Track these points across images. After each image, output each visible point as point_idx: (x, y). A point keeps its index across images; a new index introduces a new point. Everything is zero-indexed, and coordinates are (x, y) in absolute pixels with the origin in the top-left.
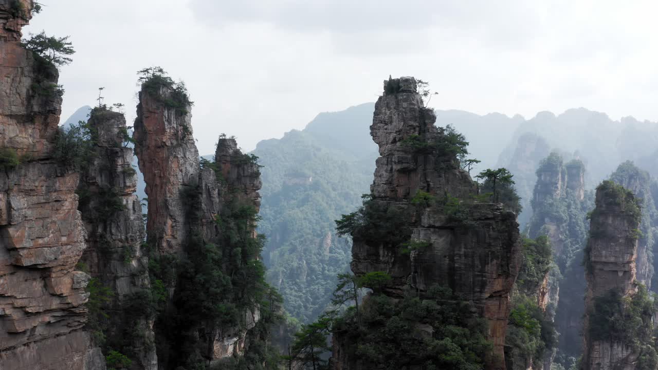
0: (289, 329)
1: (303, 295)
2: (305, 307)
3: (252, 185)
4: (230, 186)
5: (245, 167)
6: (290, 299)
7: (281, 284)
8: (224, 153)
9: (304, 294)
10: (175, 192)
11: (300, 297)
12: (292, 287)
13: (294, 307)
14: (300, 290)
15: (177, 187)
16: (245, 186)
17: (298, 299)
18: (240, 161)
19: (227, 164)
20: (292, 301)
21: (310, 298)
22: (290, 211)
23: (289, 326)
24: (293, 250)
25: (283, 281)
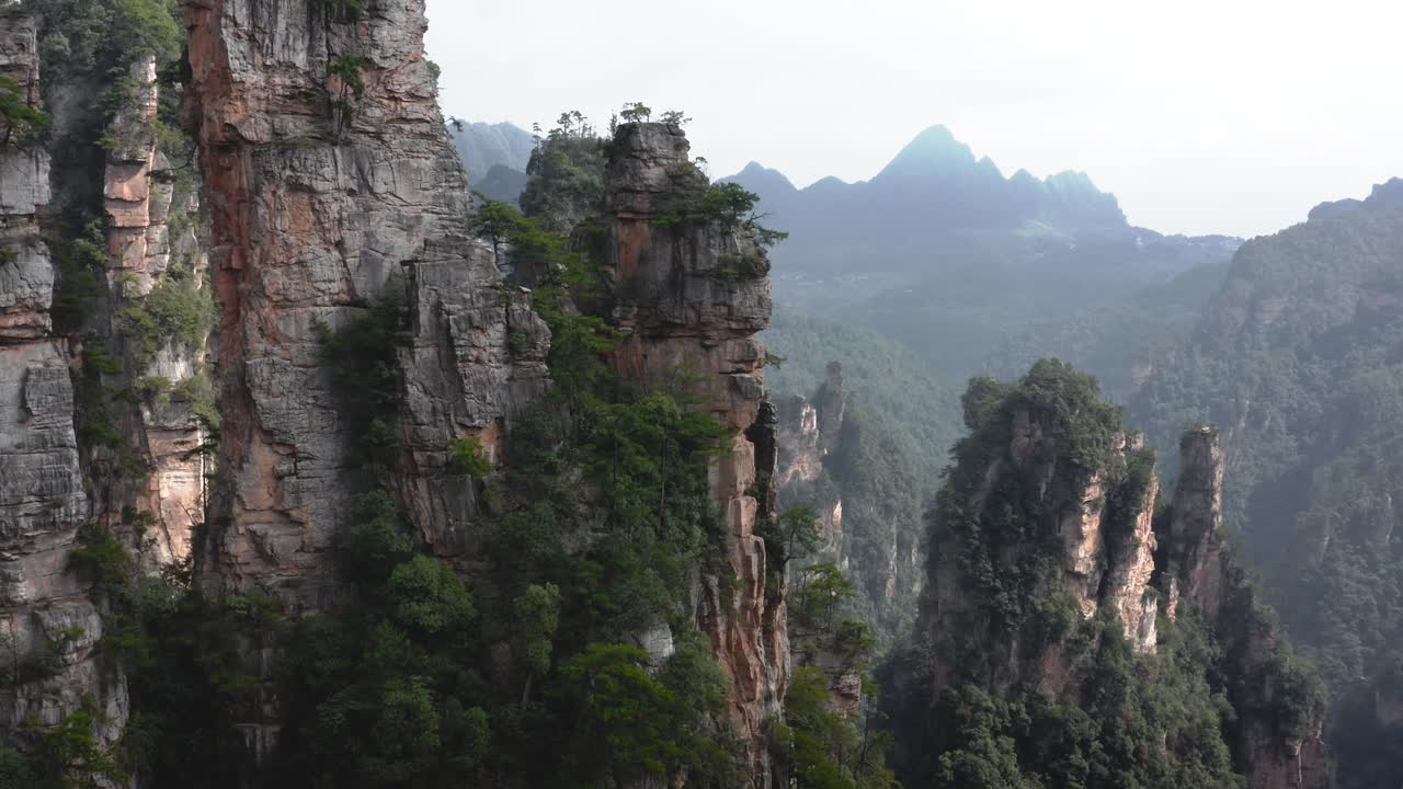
0: (1287, 686)
1: (1378, 579)
2: (1383, 610)
3: (724, 310)
4: (646, 313)
5: (701, 236)
6: (1347, 585)
7: (1328, 550)
8: (626, 181)
9: (1382, 576)
10: (292, 333)
11: (1372, 584)
12: (1354, 558)
13: (1354, 609)
14: (1373, 566)
15: (304, 313)
16: (699, 314)
17: (1365, 588)
18: (682, 213)
19: (638, 224)
20: (1352, 593)
21: (1396, 589)
22: (1367, 372)
23: (1289, 680)
24: (1365, 468)
25: (1331, 541)
